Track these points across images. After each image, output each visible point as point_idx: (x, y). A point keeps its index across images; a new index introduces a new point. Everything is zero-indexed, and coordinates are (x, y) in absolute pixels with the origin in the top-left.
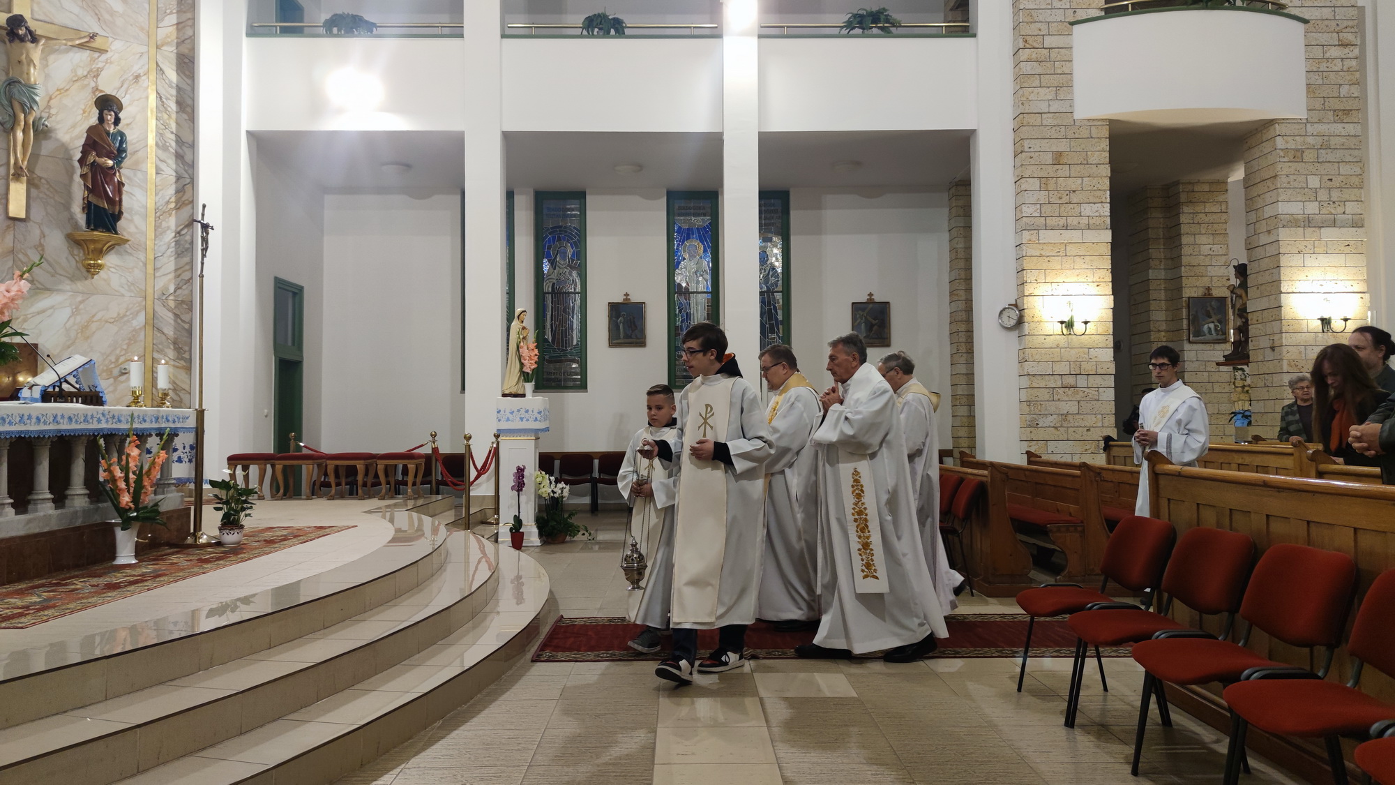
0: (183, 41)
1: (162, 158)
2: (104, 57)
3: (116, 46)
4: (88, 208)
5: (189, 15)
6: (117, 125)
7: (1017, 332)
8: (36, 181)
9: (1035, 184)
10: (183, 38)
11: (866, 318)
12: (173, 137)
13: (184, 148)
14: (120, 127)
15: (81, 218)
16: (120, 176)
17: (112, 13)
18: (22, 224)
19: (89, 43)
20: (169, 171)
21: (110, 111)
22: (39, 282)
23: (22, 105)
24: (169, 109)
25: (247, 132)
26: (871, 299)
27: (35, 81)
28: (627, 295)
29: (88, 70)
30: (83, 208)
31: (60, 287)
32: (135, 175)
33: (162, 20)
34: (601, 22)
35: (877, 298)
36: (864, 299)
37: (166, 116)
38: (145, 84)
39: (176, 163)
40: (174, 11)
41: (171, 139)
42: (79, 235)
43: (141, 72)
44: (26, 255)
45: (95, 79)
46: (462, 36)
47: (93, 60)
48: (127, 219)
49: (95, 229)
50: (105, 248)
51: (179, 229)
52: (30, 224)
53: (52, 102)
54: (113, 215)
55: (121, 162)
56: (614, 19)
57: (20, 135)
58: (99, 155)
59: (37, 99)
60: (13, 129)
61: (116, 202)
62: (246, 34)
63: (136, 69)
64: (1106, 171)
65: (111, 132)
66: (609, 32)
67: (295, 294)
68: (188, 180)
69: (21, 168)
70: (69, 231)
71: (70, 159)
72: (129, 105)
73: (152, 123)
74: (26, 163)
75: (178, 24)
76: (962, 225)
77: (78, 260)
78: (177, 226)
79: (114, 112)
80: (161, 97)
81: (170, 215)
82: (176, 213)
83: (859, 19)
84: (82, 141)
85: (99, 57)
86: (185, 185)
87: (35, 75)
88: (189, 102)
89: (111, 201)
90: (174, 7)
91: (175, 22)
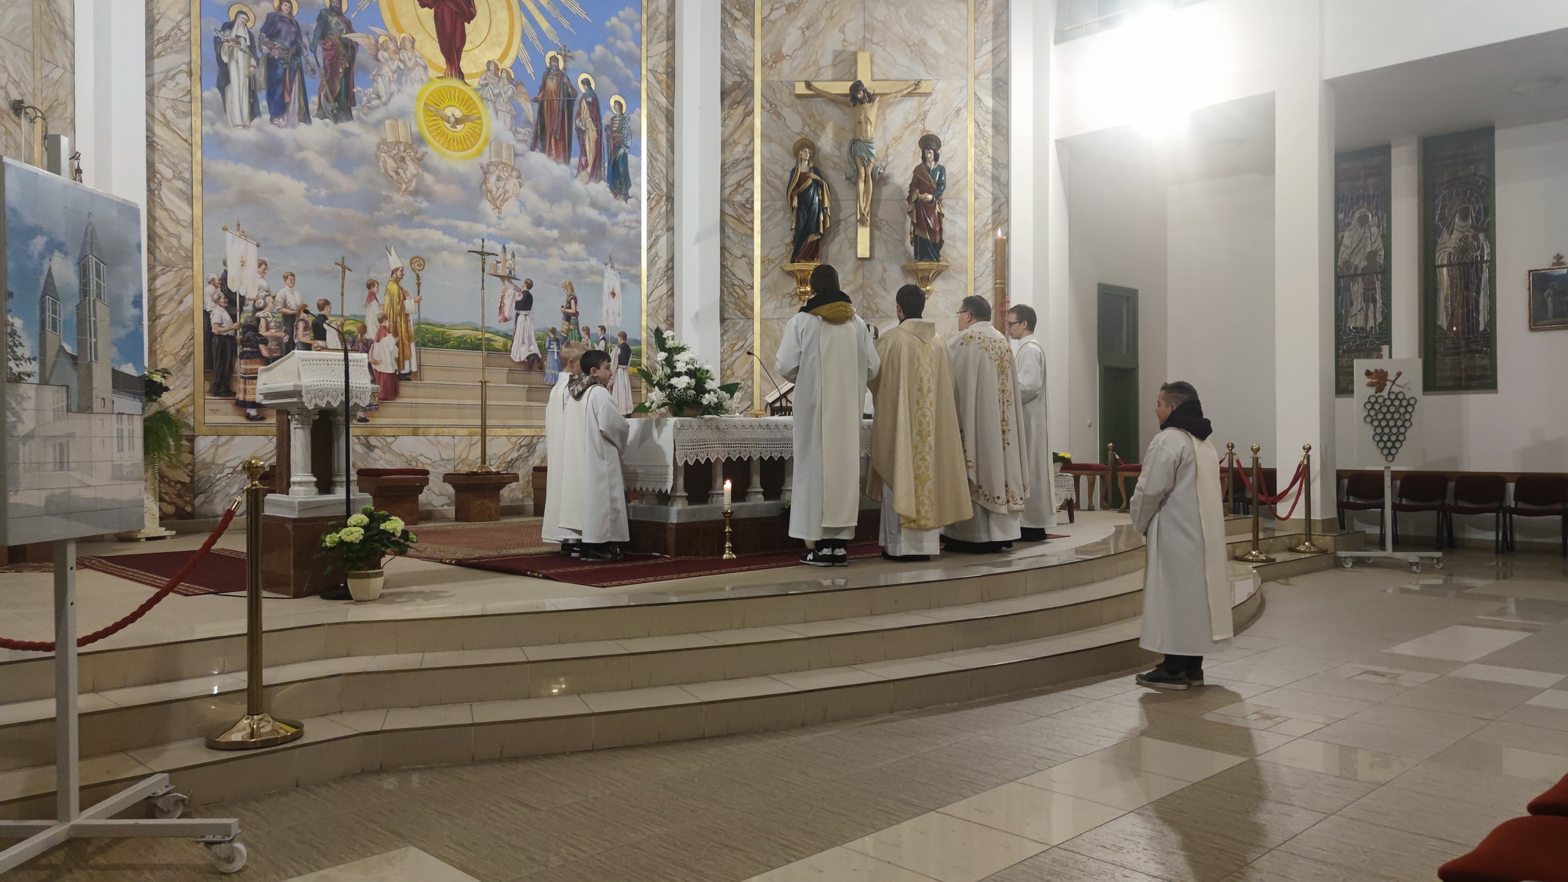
0: (998, 66)
1: (980, 183)
2: (930, 99)
3: (940, 86)
4: (916, 241)
6: (938, 161)
8: (879, 224)
10: (998, 63)
12: (990, 161)
13: (999, 169)
14: (941, 162)
16: (940, 208)
17: (936, 56)
18: (870, 262)
19: (916, 90)
20: (987, 196)
21: (929, 149)
23: (862, 159)
24: (986, 135)
25: (1059, 143)
27: (872, 135)
28: (1558, 257)
29: (917, 114)
30: (912, 241)
32: (957, 204)
33: (980, 50)
37: (983, 142)
38: (965, 116)
39: (993, 186)
40: (990, 38)
41: (988, 164)
43: (961, 105)
44: (872, 289)
45: (921, 123)
47: (921, 105)
49: (920, 260)
50: (930, 276)
52: (875, 262)
53: (889, 150)
54: (934, 244)
55: (940, 195)
57: (862, 186)
58: (922, 192)
59: (874, 152)
61: (936, 233)
62: (1055, 41)
63: (958, 102)
65: (932, 168)
67: (1128, 299)
68: (1004, 200)
69: (863, 215)
70: (904, 262)
72: (950, 139)
73: (972, 151)
75: (993, 50)
78: (993, 246)
79: (933, 149)
80: (978, 126)
81: (988, 236)
82: (993, 233)
84: (910, 181)
85: (925, 100)
86: (1001, 205)
88: (1003, 122)
89: (932, 232)
90: (990, 35)
91: (991, 49)
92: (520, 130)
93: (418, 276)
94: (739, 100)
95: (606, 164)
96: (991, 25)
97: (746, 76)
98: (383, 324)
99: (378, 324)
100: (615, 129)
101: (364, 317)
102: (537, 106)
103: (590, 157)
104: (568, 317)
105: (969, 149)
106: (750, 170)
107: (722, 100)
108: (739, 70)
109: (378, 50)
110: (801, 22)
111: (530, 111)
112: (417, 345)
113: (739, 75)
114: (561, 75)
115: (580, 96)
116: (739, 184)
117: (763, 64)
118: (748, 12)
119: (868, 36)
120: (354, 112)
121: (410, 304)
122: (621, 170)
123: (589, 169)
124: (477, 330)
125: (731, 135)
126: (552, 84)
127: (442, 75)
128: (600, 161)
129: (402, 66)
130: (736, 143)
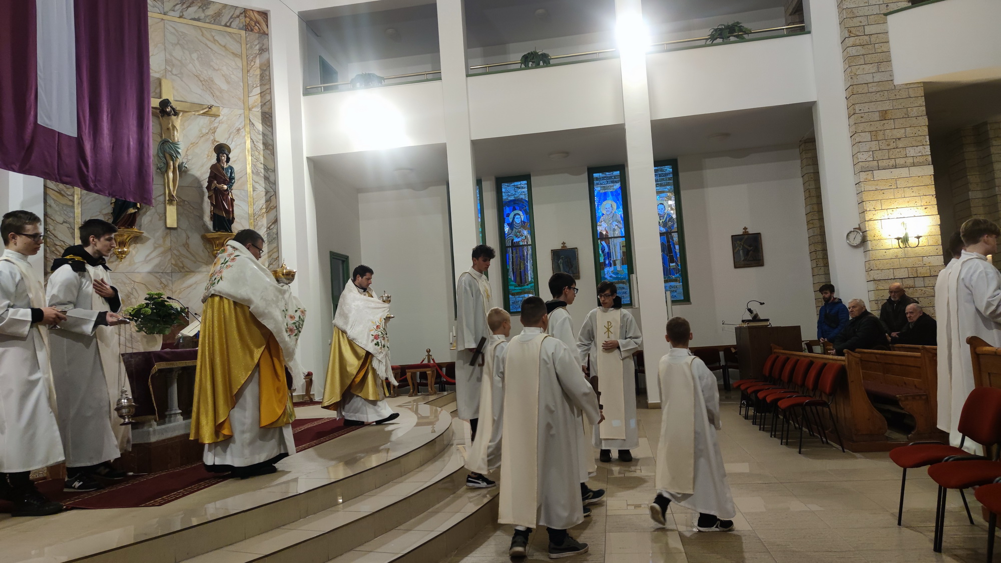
0: (265, 104)
1: (256, 180)
2: (218, 119)
3: (224, 112)
4: (215, 217)
5: (267, 87)
6: (228, 162)
7: (862, 248)
8: (182, 203)
9: (867, 137)
10: (265, 102)
11: (743, 246)
12: (262, 166)
13: (269, 172)
14: (229, 164)
15: (210, 224)
16: (232, 196)
17: (221, 91)
18: (175, 231)
19: (209, 112)
20: (261, 189)
21: (223, 154)
22: (187, 268)
23: (171, 156)
24: (259, 148)
25: (308, 158)
26: (746, 232)
27: (178, 140)
28: (564, 243)
29: (209, 129)
30: (211, 218)
31: (200, 269)
32: (241, 193)
33: (251, 91)
34: (533, 57)
35: (751, 231)
36: (740, 232)
37: (257, 153)
38: (243, 134)
39: (265, 183)
40: (259, 85)
41: (261, 168)
42: (209, 235)
43: (241, 126)
44: (178, 251)
45: (213, 134)
46: (440, 79)
47: (211, 123)
48: (237, 222)
49: (217, 231)
51: (268, 226)
53: (188, 151)
54: (229, 220)
55: (232, 186)
56: (542, 54)
57: (171, 175)
58: (219, 183)
59: (180, 151)
60: (167, 171)
61: (230, 213)
62: (303, 94)
63: (238, 125)
64: (925, 121)
65: (225, 167)
66: (539, 64)
67: (343, 261)
68: (273, 193)
69: (173, 196)
70: (203, 233)
71: (201, 187)
72: (235, 148)
73: (249, 158)
74: (175, 192)
75: (261, 93)
76: (812, 171)
77: (209, 251)
78: (267, 225)
79: (226, 154)
80: (253, 142)
81: (263, 217)
82: (266, 215)
83: (719, 32)
84: (208, 175)
85: (215, 120)
86: (271, 196)
87: (178, 136)
88: (270, 142)
89: (227, 212)
90: (258, 82)
91: (260, 92)
96: (259, 76)
105: (247, 157)
119: (169, 69)
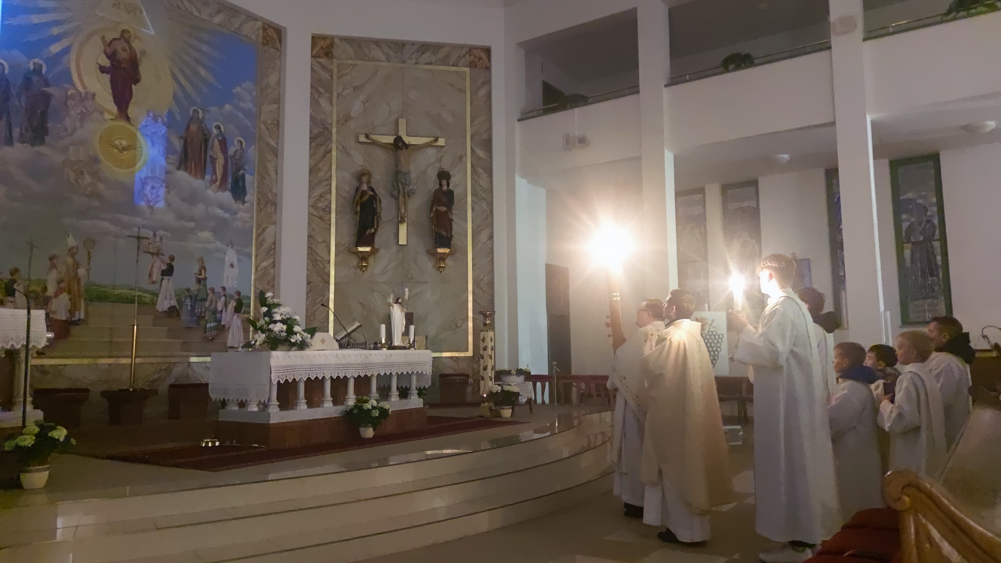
0: (485, 132)
3: (449, 142)
4: (435, 235)
5: (487, 116)
6: (449, 187)
13: (486, 194)
16: (451, 216)
17: (447, 124)
18: (406, 248)
19: (436, 143)
20: (479, 209)
22: (415, 279)
27: (409, 169)
30: (433, 236)
32: (461, 213)
37: (477, 178)
38: (465, 161)
39: (482, 203)
40: (480, 115)
43: (463, 154)
44: (408, 264)
46: (638, 92)
49: (438, 247)
50: (445, 257)
51: (484, 242)
52: (409, 248)
53: (417, 179)
54: (447, 237)
55: (451, 207)
57: (401, 200)
58: (439, 205)
59: (410, 178)
60: (399, 197)
61: (449, 230)
62: (518, 120)
63: (460, 152)
65: (445, 191)
68: (489, 212)
69: (402, 218)
70: (426, 248)
73: (469, 183)
74: (406, 214)
75: (483, 121)
77: (433, 265)
79: (447, 180)
80: (473, 167)
81: (480, 233)
82: (483, 232)
85: (441, 150)
86: (488, 215)
88: (489, 166)
89: (445, 230)
92: (170, 156)
93: (89, 253)
94: (321, 143)
95: (230, 180)
97: (327, 129)
98: (61, 285)
99: (56, 285)
100: (237, 158)
101: (46, 281)
102: (182, 141)
103: (219, 176)
104: (199, 281)
105: (468, 181)
106: (328, 187)
107: (311, 143)
108: (323, 125)
109: (67, 100)
110: (362, 97)
111: (178, 144)
112: (85, 300)
113: (322, 128)
114: (201, 122)
115: (213, 136)
116: (321, 196)
117: (338, 122)
118: (329, 90)
119: (406, 109)
120: (47, 139)
121: (81, 271)
122: (241, 184)
123: (218, 183)
124: (132, 289)
125: (316, 165)
126: (193, 128)
127: (113, 117)
128: (226, 178)
129: (84, 111)
130: (320, 170)
